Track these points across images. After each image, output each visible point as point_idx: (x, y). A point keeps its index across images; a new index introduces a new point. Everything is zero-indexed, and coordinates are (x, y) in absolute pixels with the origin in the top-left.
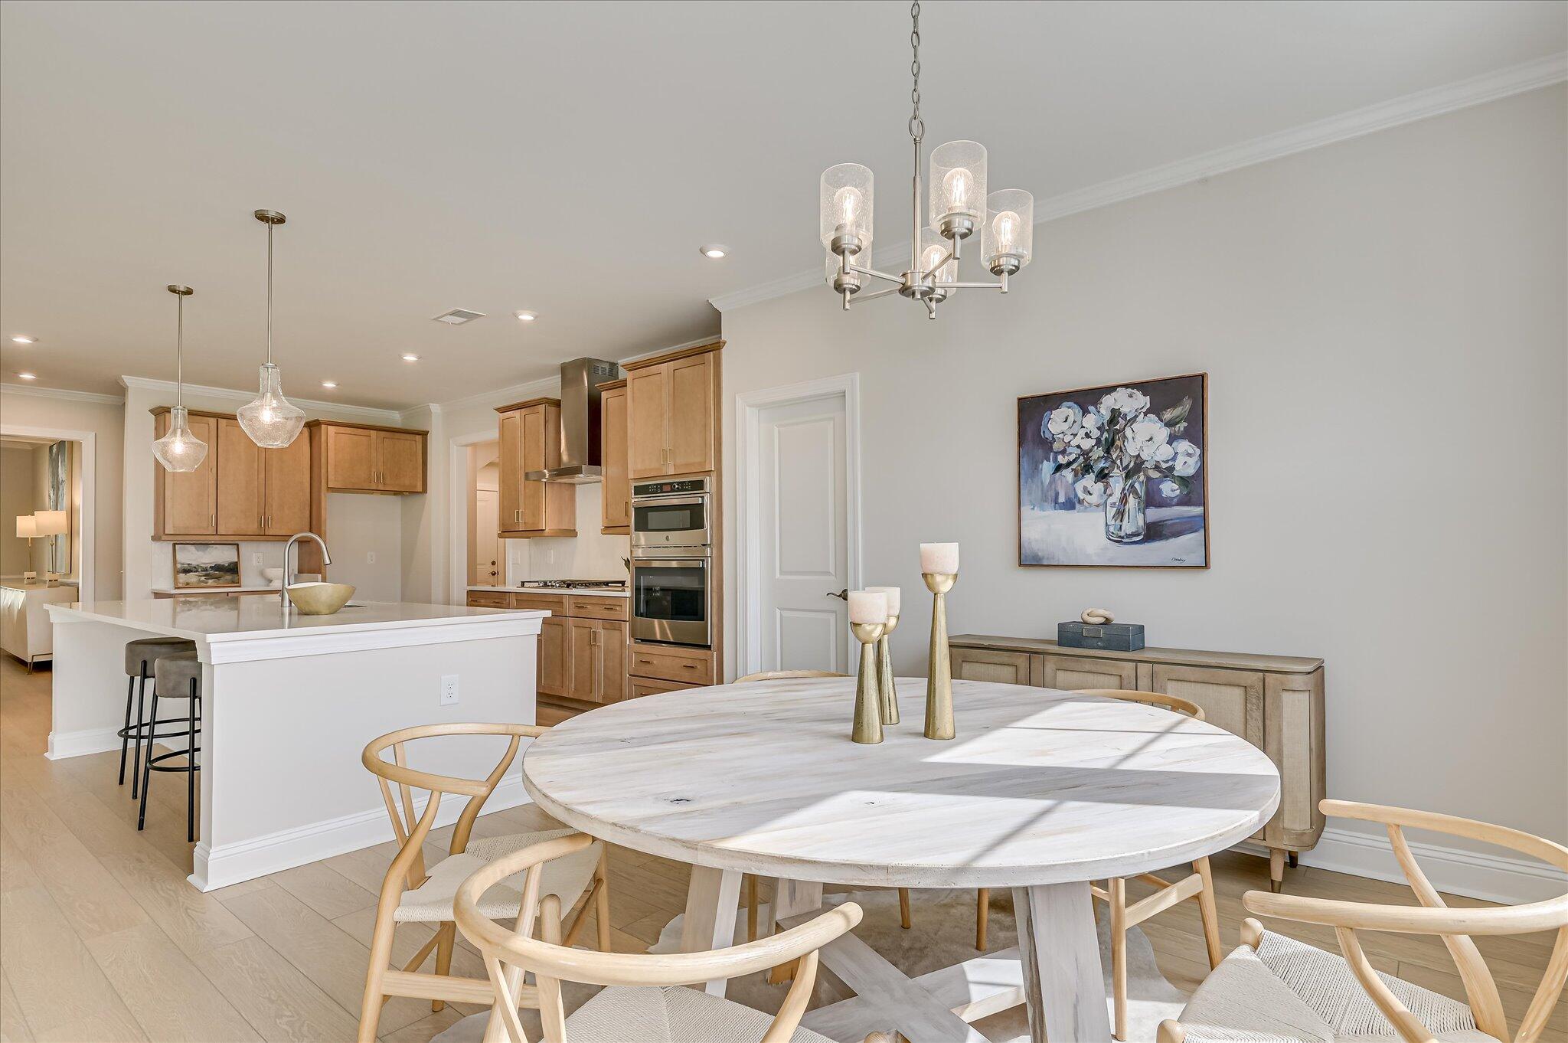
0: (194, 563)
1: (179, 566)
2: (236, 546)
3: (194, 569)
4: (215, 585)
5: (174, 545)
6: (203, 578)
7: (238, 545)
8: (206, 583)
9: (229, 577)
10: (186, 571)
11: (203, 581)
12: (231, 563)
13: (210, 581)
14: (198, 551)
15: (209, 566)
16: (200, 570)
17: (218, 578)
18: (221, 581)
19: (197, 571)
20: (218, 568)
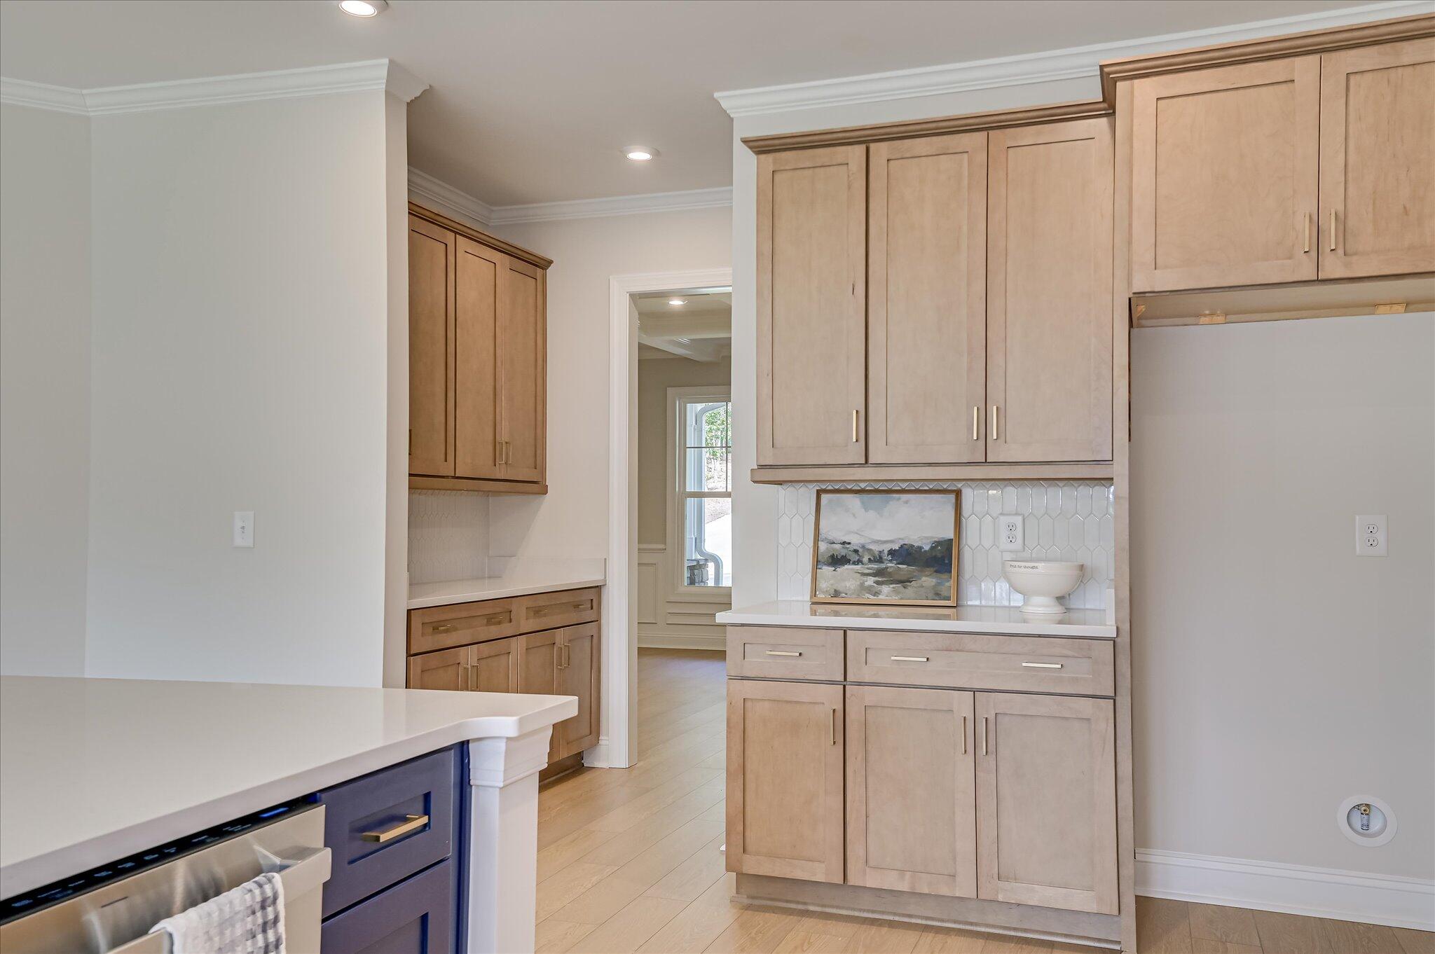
0: (856, 541)
1: (823, 546)
2: (952, 497)
3: (855, 557)
4: (895, 600)
5: (819, 493)
6: (870, 581)
7: (958, 494)
8: (876, 594)
9: (928, 581)
10: (837, 561)
11: (869, 590)
12: (939, 543)
13: (886, 589)
14: (866, 510)
15: (886, 548)
16: (865, 559)
17: (904, 582)
18: (910, 591)
19: (859, 562)
20: (906, 554)
